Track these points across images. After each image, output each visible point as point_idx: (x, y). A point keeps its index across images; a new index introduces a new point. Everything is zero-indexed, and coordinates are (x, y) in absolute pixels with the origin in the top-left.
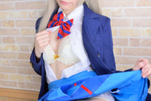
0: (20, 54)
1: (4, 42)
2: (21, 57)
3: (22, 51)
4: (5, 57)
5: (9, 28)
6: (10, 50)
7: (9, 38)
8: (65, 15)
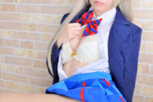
0: (37, 61)
1: (22, 47)
2: (37, 64)
3: (39, 58)
4: (19, 64)
5: (30, 32)
6: (26, 56)
7: (28, 42)
8: (94, 15)
